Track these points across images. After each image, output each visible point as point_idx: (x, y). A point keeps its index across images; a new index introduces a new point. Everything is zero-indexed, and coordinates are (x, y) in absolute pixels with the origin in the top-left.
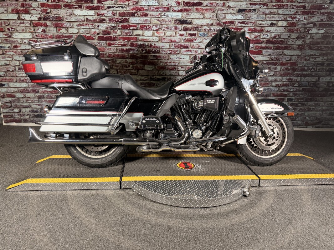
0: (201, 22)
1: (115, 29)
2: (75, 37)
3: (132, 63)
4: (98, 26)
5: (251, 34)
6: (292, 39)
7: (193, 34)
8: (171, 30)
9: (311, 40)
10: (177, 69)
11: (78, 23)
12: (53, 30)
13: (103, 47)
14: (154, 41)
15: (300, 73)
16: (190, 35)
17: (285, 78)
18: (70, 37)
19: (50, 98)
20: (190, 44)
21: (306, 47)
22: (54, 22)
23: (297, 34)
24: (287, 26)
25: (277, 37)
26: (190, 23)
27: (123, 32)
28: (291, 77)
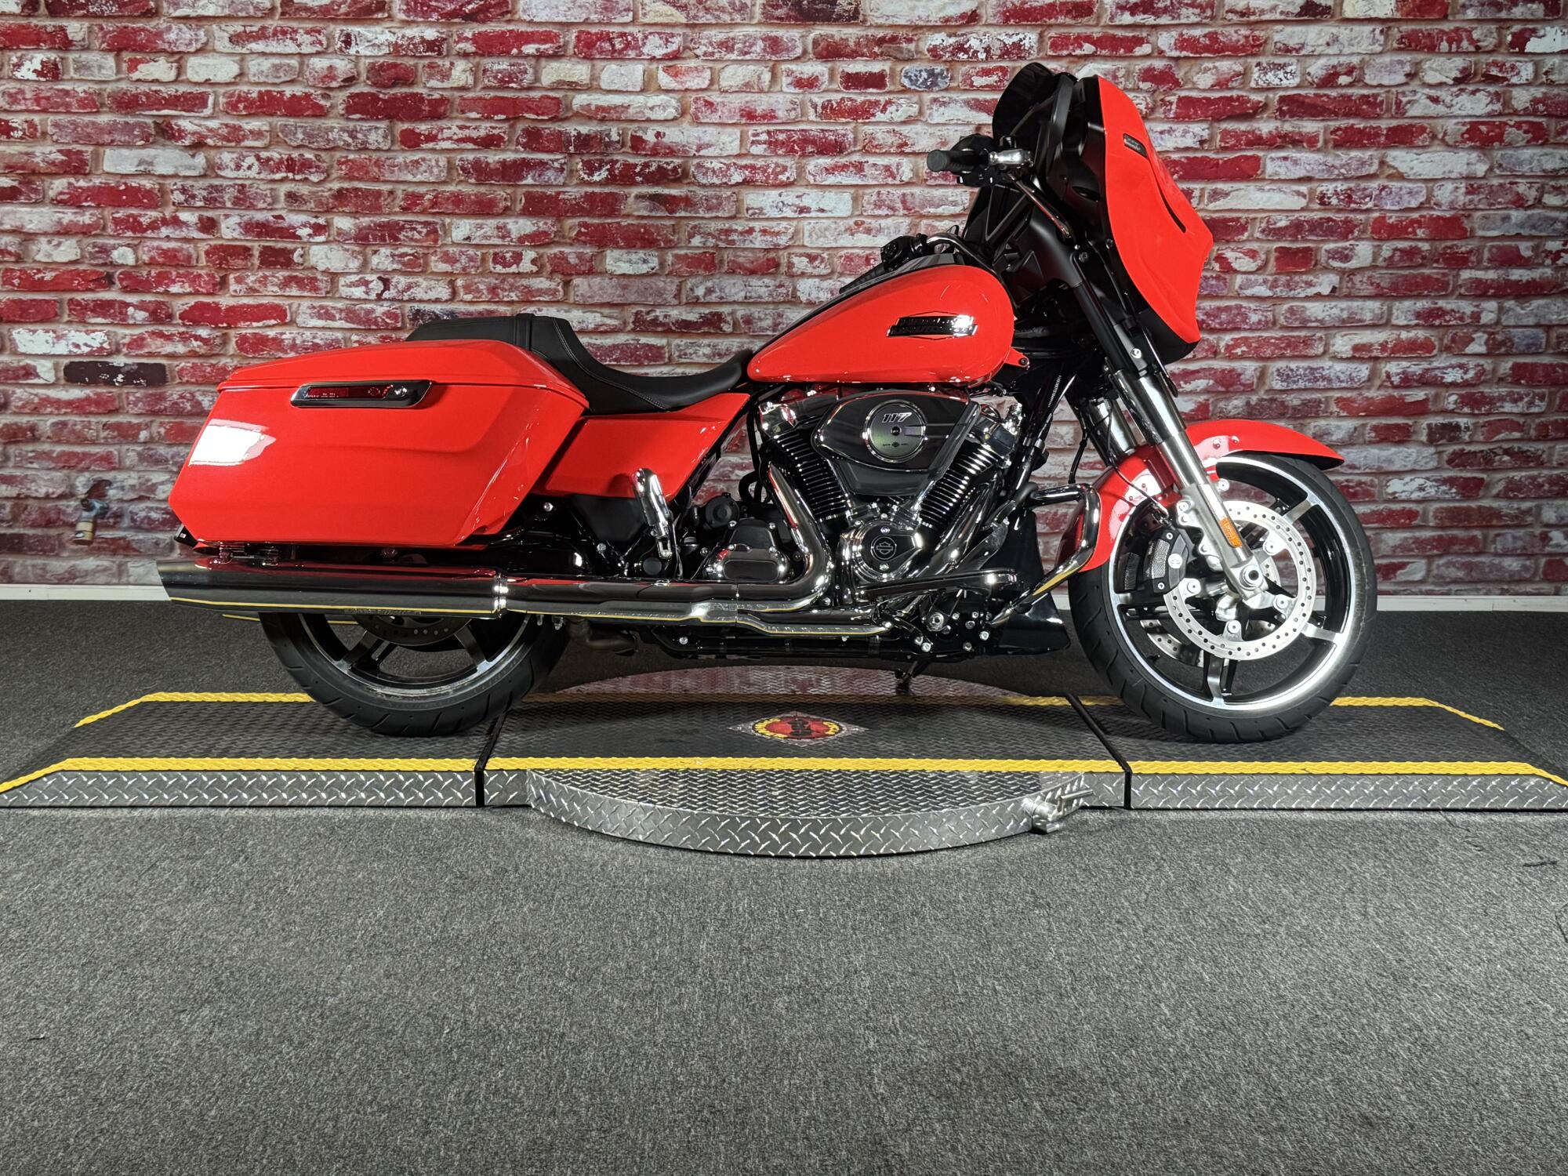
0: (913, 9)
1: (440, 54)
2: (222, 100)
3: (537, 240)
4: (347, 42)
5: (1196, 69)
6: (1430, 86)
7: (871, 74)
8: (748, 57)
9: (1538, 92)
10: (783, 269)
11: (237, 27)
12: (100, 67)
13: (375, 156)
14: (653, 117)
15: (1491, 275)
16: (854, 81)
17: (1404, 310)
18: (193, 102)
19: (68, 442)
20: (855, 132)
21: (1511, 133)
22: (109, 26)
23: (1459, 62)
24: (1398, 16)
25: (1343, 80)
26: (853, 17)
27: (485, 71)
28: (1441, 303)
